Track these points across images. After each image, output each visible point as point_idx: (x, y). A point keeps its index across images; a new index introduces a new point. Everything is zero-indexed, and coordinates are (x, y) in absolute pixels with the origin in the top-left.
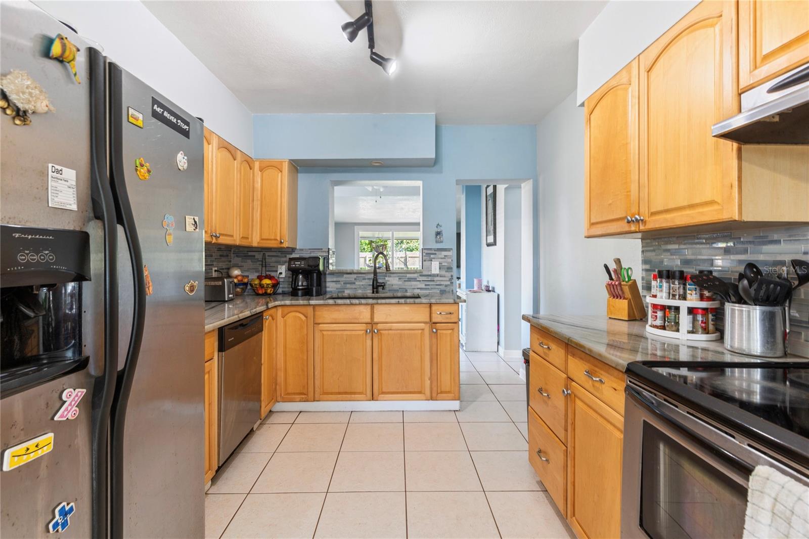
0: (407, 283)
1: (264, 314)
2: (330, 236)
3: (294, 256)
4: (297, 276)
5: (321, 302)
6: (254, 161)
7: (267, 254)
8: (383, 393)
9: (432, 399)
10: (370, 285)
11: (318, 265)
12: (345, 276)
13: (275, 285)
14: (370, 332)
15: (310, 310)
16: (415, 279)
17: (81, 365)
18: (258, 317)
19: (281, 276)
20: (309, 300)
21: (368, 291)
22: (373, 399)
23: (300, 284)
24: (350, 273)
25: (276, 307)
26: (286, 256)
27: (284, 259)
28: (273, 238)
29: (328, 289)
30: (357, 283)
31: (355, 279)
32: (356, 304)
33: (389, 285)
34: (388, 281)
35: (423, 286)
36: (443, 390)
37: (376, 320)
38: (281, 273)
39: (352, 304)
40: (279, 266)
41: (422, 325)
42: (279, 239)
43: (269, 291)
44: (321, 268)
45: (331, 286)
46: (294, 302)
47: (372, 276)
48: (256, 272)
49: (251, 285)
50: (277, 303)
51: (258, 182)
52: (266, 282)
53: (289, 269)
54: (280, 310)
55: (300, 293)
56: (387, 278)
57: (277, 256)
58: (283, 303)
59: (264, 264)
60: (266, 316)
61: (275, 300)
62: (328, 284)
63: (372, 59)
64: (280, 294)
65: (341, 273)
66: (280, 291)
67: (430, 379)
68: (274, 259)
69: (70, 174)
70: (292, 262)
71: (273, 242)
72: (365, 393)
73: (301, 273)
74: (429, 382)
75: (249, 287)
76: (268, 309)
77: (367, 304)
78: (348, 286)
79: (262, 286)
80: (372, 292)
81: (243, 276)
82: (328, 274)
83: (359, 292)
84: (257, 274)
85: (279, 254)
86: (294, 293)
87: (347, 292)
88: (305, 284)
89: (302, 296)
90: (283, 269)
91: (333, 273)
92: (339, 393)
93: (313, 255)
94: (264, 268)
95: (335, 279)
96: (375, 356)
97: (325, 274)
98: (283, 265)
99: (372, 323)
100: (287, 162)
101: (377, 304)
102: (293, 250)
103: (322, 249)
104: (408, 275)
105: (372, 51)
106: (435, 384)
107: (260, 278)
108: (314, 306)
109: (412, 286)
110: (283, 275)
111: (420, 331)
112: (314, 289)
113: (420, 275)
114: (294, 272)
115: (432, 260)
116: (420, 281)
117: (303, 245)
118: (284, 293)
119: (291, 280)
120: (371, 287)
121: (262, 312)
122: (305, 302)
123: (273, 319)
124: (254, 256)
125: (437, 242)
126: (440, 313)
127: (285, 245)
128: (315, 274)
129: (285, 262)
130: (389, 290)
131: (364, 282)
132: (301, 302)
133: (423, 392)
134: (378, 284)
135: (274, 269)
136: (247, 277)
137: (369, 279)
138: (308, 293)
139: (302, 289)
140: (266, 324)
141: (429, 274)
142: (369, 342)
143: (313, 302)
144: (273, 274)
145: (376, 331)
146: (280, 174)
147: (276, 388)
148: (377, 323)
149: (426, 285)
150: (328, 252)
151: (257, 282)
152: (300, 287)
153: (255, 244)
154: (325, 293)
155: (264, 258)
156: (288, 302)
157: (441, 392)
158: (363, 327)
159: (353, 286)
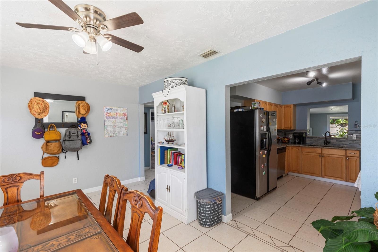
0: (340, 142)
1: (286, 148)
2: (308, 125)
3: (295, 132)
4: (296, 138)
5: (303, 146)
6: (282, 106)
7: (286, 131)
8: (326, 176)
9: (346, 181)
10: (324, 142)
11: (303, 135)
12: (313, 139)
13: (289, 140)
14: (321, 156)
15: (300, 148)
16: (344, 141)
17: (266, 149)
18: (284, 148)
19: (290, 138)
20: (299, 145)
21: (323, 144)
22: (322, 177)
23: (297, 140)
24: (316, 138)
25: (289, 146)
26: (292, 132)
27: (292, 133)
28: (288, 127)
29: (307, 143)
30: (318, 141)
31: (317, 140)
32: (315, 148)
33: (332, 142)
34: (332, 141)
35: (348, 144)
36: (351, 179)
37: (323, 153)
38: (290, 137)
39: (314, 147)
40: (290, 135)
41: (342, 157)
42: (290, 127)
43: (287, 142)
44: (304, 136)
45: (308, 141)
46: (295, 145)
47: (324, 139)
48: (283, 136)
49: (281, 140)
50: (290, 145)
51: (283, 111)
52: (286, 139)
53: (293, 136)
54: (290, 147)
55: (297, 143)
56: (331, 140)
57: (289, 132)
58: (291, 145)
59: (285, 134)
60: (287, 148)
61: (289, 144)
62: (307, 141)
63: (317, 83)
64: (290, 143)
65: (312, 138)
66: (290, 142)
67: (346, 174)
68: (288, 133)
69: (265, 127)
70: (294, 134)
71: (288, 128)
72: (319, 174)
73: (297, 137)
74: (345, 175)
75: (280, 140)
76: (287, 146)
77: (320, 148)
78: (315, 142)
79: (284, 140)
80: (324, 144)
81: (279, 137)
82: (307, 138)
83: (319, 144)
84: (283, 137)
85: (290, 131)
86: (295, 143)
87: (314, 144)
88: (298, 140)
89: (297, 144)
90: (291, 136)
91: (309, 138)
92: (310, 173)
93: (301, 132)
94: (285, 135)
95: (310, 140)
96: (323, 164)
97: (306, 138)
98: (291, 134)
99: (322, 154)
100: (292, 105)
101: (324, 148)
102: (294, 130)
103: (305, 130)
104: (341, 140)
105: (317, 81)
106: (348, 176)
107: (284, 138)
108: (301, 147)
109: (343, 143)
110: (291, 137)
111: (341, 158)
112: (302, 142)
113: (347, 140)
114: (295, 137)
115: (353, 135)
116: (346, 142)
117: (298, 128)
118: (291, 143)
119: (294, 139)
120: (324, 143)
121: (286, 147)
122: (298, 146)
123: (288, 149)
124: (282, 131)
125: (355, 128)
126: (350, 153)
127: (292, 129)
128: (302, 138)
129: (292, 134)
130: (332, 144)
131: (321, 141)
132: (297, 145)
133: (343, 178)
134: (327, 142)
135: (288, 136)
136: (280, 137)
137: (323, 140)
138: (299, 143)
139: (297, 142)
140: (286, 150)
141: (351, 139)
142: (320, 160)
143: (300, 146)
144: (288, 137)
145: (323, 156)
146: (290, 109)
147: (289, 168)
148: (324, 154)
149: (349, 144)
150: (307, 131)
151: (283, 139)
152: (297, 141)
153: (283, 129)
154: (306, 144)
155: (285, 132)
156: (293, 145)
157: (351, 180)
158: (318, 154)
159: (317, 142)
